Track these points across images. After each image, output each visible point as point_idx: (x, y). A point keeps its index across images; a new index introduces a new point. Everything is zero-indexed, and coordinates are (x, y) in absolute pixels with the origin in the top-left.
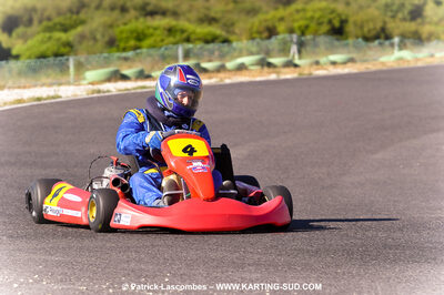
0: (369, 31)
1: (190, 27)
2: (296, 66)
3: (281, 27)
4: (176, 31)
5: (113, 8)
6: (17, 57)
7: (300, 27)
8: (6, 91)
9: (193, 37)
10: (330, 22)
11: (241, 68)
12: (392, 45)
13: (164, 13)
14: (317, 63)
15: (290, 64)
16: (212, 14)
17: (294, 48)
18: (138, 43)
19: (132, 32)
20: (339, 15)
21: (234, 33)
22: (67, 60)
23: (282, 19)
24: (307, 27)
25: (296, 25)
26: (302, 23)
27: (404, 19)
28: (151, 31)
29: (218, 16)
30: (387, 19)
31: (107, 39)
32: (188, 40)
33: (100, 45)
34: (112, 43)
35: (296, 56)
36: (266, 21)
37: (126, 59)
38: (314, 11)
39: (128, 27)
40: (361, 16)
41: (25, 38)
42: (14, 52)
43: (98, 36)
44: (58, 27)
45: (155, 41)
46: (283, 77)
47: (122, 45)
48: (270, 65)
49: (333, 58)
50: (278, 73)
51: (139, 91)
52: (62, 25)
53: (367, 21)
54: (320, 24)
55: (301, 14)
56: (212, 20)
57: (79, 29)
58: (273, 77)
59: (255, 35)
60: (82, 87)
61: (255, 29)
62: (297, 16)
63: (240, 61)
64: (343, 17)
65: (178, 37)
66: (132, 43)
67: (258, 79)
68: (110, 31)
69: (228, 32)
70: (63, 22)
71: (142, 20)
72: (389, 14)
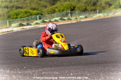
1: (31, 11)
3: (57, 10)
4: (28, 12)
5: (5, 7)
7: (62, 10)
9: (32, 14)
12: (97, 12)
20: (73, 6)
21: (43, 12)
23: (56, 7)
24: (64, 9)
25: (61, 9)
27: (91, 6)
28: (20, 13)
30: (87, 6)
31: (8, 16)
36: (52, 8)
38: (66, 5)
39: (14, 12)
40: (79, 5)
43: (5, 15)
45: (21, 15)
53: (81, 7)
54: (68, 8)
55: (62, 6)
59: (50, 13)
61: (49, 11)
64: (74, 6)
65: (28, 14)
66: (15, 16)
68: (9, 13)
71: (17, 10)
72: (87, 4)
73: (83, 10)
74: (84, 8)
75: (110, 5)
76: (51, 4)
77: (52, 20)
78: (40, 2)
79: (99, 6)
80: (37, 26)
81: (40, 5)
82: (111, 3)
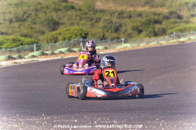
1: (22, 39)
3: (60, 37)
4: (17, 40)
7: (68, 37)
9: (24, 43)
12: (121, 41)
18: (1, 46)
20: (84, 31)
21: (39, 40)
23: (60, 34)
24: (71, 37)
25: (66, 36)
26: (69, 35)
27: (112, 32)
28: (6, 41)
30: (105, 32)
32: (22, 44)
35: (82, 48)
36: (53, 35)
38: (74, 30)
40: (93, 31)
45: (7, 45)
53: (97, 33)
55: (68, 31)
59: (49, 41)
61: (49, 39)
64: (86, 32)
65: (18, 43)
71: (1, 36)
72: (106, 30)
74: (102, 35)
75: (140, 32)
76: (51, 30)
77: (55, 52)
78: (34, 26)
79: (123, 33)
80: (35, 59)
81: (34, 30)
82: (140, 28)
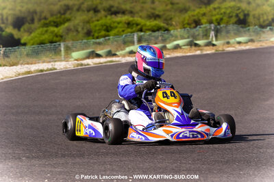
0: (264, 21)
1: (142, 21)
2: (214, 45)
3: (204, 20)
4: (133, 24)
6: (25, 44)
7: (217, 20)
8: (19, 67)
9: (144, 28)
10: (237, 16)
11: (177, 47)
13: (124, 13)
14: (228, 43)
15: (210, 44)
16: (157, 13)
17: (212, 33)
18: (107, 33)
19: (102, 26)
20: (243, 11)
21: (171, 25)
22: (60, 45)
23: (204, 14)
24: (221, 19)
25: (214, 18)
26: (218, 17)
28: (116, 24)
29: (161, 13)
31: (85, 31)
32: (141, 30)
33: (81, 35)
34: (89, 34)
35: (214, 39)
36: (193, 16)
37: (99, 44)
39: (100, 23)
41: (30, 31)
42: (22, 41)
43: (80, 29)
44: (52, 23)
45: (118, 31)
46: (205, 52)
47: (96, 35)
48: (196, 45)
49: (239, 39)
50: (201, 50)
51: (109, 64)
52: (54, 22)
53: (263, 14)
54: (230, 17)
55: (217, 10)
56: (157, 17)
57: (66, 25)
58: (198, 52)
59: (186, 26)
60: (70, 62)
61: (186, 22)
62: (214, 13)
63: (176, 43)
64: (246, 12)
66: (103, 33)
67: (189, 54)
68: (88, 25)
69: (167, 24)
70: (55, 20)
73: (267, 22)
77: (169, 45)
